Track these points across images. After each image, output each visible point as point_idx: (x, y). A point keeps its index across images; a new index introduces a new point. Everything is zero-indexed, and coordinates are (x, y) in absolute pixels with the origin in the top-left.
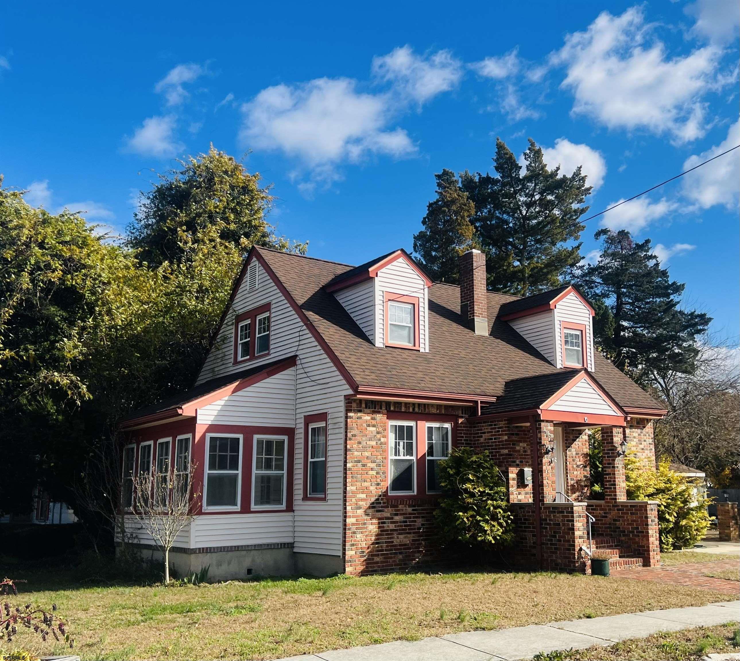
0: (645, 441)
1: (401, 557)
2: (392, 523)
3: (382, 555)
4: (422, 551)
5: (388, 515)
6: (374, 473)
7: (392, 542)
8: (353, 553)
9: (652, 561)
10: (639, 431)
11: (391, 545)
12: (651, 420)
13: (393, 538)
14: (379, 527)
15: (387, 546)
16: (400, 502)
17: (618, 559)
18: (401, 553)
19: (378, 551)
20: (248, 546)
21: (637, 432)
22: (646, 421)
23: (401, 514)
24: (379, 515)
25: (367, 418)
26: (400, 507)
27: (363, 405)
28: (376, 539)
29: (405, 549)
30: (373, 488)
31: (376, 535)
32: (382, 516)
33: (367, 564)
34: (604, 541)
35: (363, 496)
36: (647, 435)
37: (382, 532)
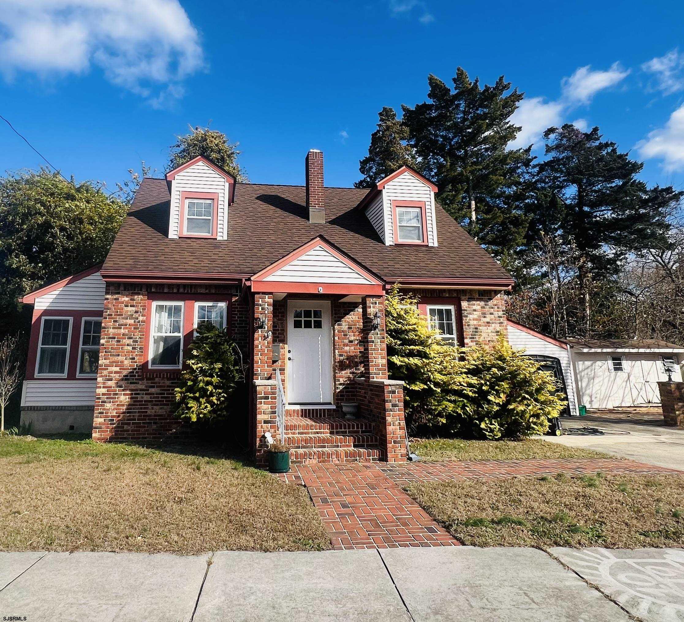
0: (491, 314)
1: (154, 427)
2: (146, 394)
3: (133, 423)
4: (181, 422)
5: (143, 387)
6: (130, 348)
7: (146, 412)
8: (101, 420)
9: (389, 455)
10: (482, 303)
11: (144, 416)
12: (502, 291)
13: (147, 408)
14: (131, 398)
15: (139, 416)
16: (157, 375)
17: (352, 448)
18: (155, 423)
19: (128, 420)
20: (71, 407)
21: (479, 305)
22: (493, 293)
23: (157, 387)
24: (133, 386)
25: (126, 299)
26: (157, 380)
27: (122, 288)
28: (127, 409)
29: (159, 419)
30: (127, 363)
31: (129, 405)
32: (136, 388)
33: (116, 431)
34: (345, 425)
35: (117, 369)
36: (496, 307)
37: (134, 402)
